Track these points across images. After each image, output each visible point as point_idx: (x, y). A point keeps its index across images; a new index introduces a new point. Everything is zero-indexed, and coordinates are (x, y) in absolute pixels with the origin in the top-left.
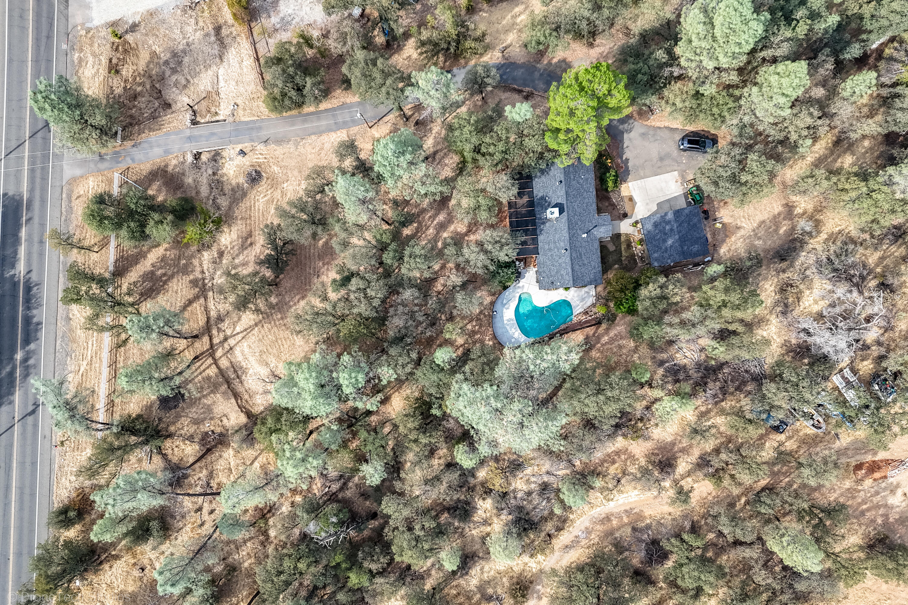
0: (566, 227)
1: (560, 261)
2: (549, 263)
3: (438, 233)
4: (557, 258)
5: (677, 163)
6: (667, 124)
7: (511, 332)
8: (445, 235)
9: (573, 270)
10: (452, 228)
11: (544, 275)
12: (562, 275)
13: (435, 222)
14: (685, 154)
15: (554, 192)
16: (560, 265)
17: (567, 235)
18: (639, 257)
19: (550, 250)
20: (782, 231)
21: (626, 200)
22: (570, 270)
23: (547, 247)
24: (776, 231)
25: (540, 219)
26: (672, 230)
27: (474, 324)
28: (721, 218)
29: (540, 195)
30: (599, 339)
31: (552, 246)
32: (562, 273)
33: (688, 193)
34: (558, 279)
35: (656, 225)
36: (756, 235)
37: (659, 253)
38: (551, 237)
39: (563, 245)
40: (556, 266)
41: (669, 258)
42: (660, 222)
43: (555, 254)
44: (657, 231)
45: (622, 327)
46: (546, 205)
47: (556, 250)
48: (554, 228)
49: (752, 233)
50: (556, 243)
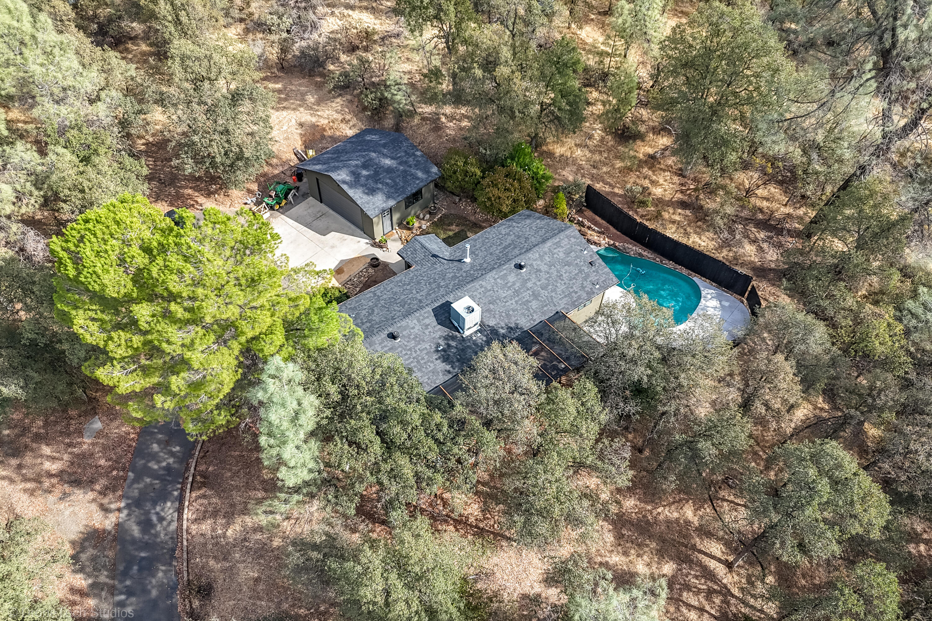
0: (477, 284)
1: (544, 268)
2: (561, 287)
4: (544, 275)
8: (640, 567)
9: (544, 241)
11: (589, 287)
12: (567, 254)
15: (418, 339)
16: (551, 265)
17: (489, 278)
18: (431, 216)
19: (536, 296)
22: (549, 244)
23: (534, 304)
24: (280, 91)
28: (297, 153)
29: (442, 366)
31: (526, 295)
32: (562, 255)
33: (277, 207)
34: (577, 257)
35: (371, 191)
36: (300, 106)
37: (413, 171)
38: (511, 304)
39: (513, 275)
40: (558, 271)
41: (414, 154)
42: (362, 186)
43: (538, 283)
44: (380, 186)
45: (564, 173)
46: (453, 344)
47: (529, 285)
48: (492, 306)
49: (302, 109)
50: (516, 291)
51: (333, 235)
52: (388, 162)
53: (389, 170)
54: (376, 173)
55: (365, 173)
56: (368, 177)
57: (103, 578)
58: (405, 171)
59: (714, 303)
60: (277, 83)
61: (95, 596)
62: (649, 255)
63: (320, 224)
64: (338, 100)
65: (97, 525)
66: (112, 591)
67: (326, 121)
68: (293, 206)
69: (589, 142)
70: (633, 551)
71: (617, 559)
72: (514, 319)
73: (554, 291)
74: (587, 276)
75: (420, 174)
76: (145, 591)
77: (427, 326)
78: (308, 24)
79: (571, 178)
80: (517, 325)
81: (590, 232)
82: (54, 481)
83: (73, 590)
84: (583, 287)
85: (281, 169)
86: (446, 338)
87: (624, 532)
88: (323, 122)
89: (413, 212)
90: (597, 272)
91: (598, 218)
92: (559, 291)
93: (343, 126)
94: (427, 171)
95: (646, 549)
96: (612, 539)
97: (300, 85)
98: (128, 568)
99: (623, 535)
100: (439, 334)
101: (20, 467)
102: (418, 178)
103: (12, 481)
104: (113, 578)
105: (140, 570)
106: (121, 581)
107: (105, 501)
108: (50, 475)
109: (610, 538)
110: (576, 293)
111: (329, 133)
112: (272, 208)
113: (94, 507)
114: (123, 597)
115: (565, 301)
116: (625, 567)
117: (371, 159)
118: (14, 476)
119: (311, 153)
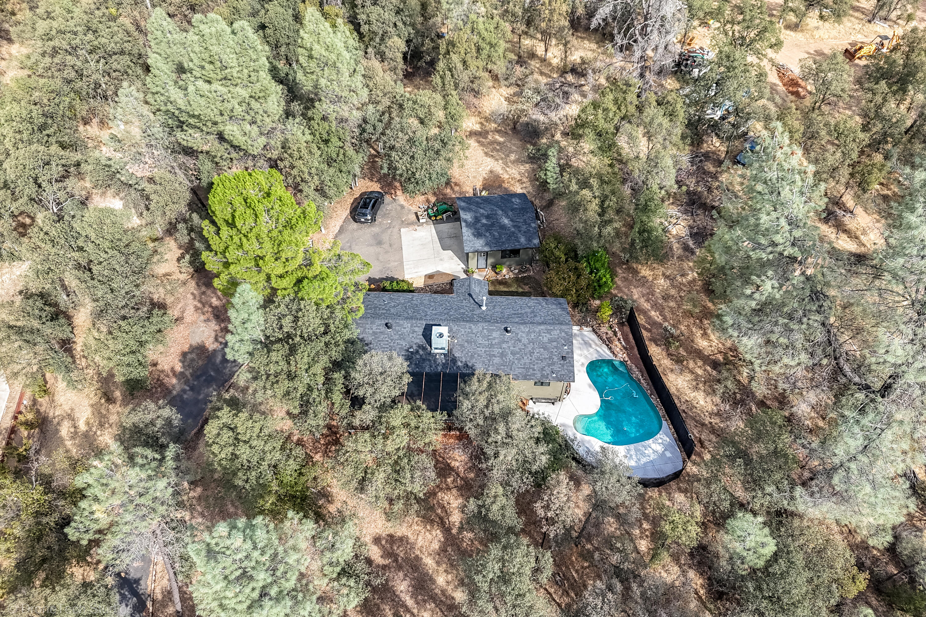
0: (468, 325)
1: (525, 340)
2: (526, 360)
3: (433, 598)
4: (520, 345)
5: (389, 228)
6: (331, 237)
7: (653, 457)
8: (441, 580)
9: (541, 323)
10: (429, 562)
11: (548, 370)
12: (551, 341)
13: (410, 602)
14: (379, 219)
15: (402, 337)
16: (531, 342)
17: (480, 326)
18: (520, 272)
19: (503, 355)
20: (501, 140)
21: (431, 282)
22: (542, 327)
23: (497, 360)
24: (499, 143)
25: (445, 365)
26: (488, 217)
27: (637, 532)
28: (475, 189)
30: (654, 324)
31: (496, 351)
32: (546, 340)
33: (433, 218)
34: (556, 347)
35: (478, 235)
36: (502, 159)
37: (519, 235)
38: (481, 350)
39: (498, 333)
40: (533, 349)
41: (529, 224)
42: (475, 229)
43: (512, 348)
44: (488, 234)
45: (634, 291)
46: (421, 352)
47: (504, 346)
48: (466, 344)
49: (501, 161)
50: (492, 344)
51: (450, 253)
52: (506, 221)
53: (503, 227)
54: (493, 225)
55: (484, 221)
56: (484, 225)
57: (188, 373)
58: (513, 233)
59: (659, 448)
60: (502, 137)
61: (179, 380)
62: (645, 385)
63: (448, 242)
64: (527, 165)
65: (207, 345)
66: (187, 382)
67: (507, 177)
68: (444, 222)
69: (679, 278)
70: (444, 566)
71: (430, 562)
72: (474, 360)
73: (519, 359)
74: (553, 364)
75: (523, 240)
76: (199, 393)
77: (414, 332)
78: (553, 105)
79: (635, 297)
80: (473, 365)
81: (617, 343)
82: (210, 310)
83: (173, 370)
84: (542, 369)
85: (458, 196)
86: (420, 346)
87: (449, 549)
88: (506, 176)
89: (508, 263)
90: (563, 366)
91: (631, 336)
92: (523, 361)
93: (517, 184)
94: (529, 240)
95: (455, 572)
96: (437, 547)
97: (514, 145)
98: (201, 376)
99: (446, 551)
100: (418, 341)
101: (204, 293)
102: (519, 242)
103: (195, 298)
104: (192, 375)
105: (205, 380)
106: (194, 380)
107: (220, 335)
108: (211, 306)
109: (436, 546)
110: (534, 370)
111: (506, 185)
112: (430, 217)
113: (213, 334)
114: (188, 388)
115: (520, 371)
116: (430, 571)
117: (496, 214)
118: (198, 296)
119: (484, 193)
